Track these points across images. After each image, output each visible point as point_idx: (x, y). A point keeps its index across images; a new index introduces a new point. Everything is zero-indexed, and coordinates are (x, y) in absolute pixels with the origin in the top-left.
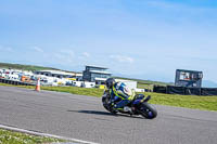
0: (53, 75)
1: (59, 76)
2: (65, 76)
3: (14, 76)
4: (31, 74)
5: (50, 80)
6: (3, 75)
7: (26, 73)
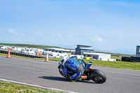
0: (56, 51)
1: (60, 52)
2: (64, 52)
3: (32, 52)
4: (42, 51)
5: (55, 54)
6: (25, 52)
7: (39, 50)
